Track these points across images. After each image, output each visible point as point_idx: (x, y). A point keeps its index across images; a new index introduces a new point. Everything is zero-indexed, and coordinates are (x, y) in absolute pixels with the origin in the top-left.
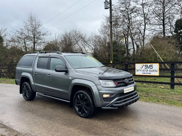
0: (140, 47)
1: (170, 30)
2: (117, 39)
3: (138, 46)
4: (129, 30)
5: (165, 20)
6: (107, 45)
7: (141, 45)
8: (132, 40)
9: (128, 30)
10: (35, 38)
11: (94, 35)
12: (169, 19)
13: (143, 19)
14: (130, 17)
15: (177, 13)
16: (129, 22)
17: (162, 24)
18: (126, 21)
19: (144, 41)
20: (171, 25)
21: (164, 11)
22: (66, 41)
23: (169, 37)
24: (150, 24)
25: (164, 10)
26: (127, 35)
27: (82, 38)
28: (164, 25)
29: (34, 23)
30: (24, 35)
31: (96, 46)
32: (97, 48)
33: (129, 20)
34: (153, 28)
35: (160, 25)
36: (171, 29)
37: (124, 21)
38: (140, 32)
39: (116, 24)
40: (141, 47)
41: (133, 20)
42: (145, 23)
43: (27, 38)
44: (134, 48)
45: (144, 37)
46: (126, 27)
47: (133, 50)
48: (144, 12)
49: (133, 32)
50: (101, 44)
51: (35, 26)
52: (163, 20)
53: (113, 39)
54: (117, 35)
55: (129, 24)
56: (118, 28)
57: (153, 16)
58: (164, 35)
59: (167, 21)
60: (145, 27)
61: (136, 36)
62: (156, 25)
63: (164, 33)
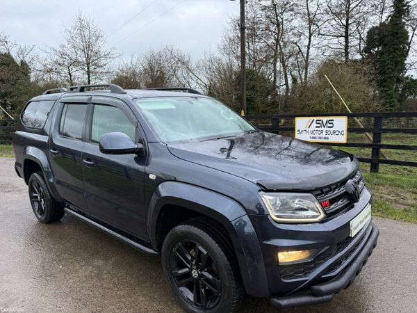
0: (299, 81)
1: (358, 47)
2: (254, 65)
3: (294, 80)
4: (279, 48)
5: (350, 27)
6: (233, 77)
7: (301, 79)
8: (285, 67)
9: (277, 48)
10: (90, 64)
11: (208, 57)
12: (359, 24)
13: (305, 24)
14: (281, 20)
15: (374, 12)
16: (279, 31)
17: (344, 35)
18: (273, 28)
19: (306, 69)
20: (360, 36)
21: (349, 8)
22: (152, 70)
23: (356, 61)
24: (319, 34)
25: (350, 5)
26: (275, 57)
27: (184, 63)
28: (346, 37)
29: (87, 33)
30: (67, 57)
31: (212, 80)
32: (215, 84)
33: (278, 26)
34: (325, 42)
35: (340, 36)
36: (360, 45)
37: (267, 28)
38: (300, 51)
39: (253, 35)
40: (302, 82)
41: (286, 25)
42: (310, 32)
43: (75, 63)
44: (287, 84)
45: (306, 61)
46: (272, 41)
47: (285, 87)
48: (308, 9)
49: (286, 51)
50: (223, 76)
51: (89, 38)
52: (347, 27)
53: (247, 66)
54: (254, 58)
55: (278, 34)
56: (257, 44)
57: (326, 17)
58: (347, 58)
59: (353, 28)
60: (310, 42)
61: (292, 60)
62: (331, 37)
63: (347, 53)
